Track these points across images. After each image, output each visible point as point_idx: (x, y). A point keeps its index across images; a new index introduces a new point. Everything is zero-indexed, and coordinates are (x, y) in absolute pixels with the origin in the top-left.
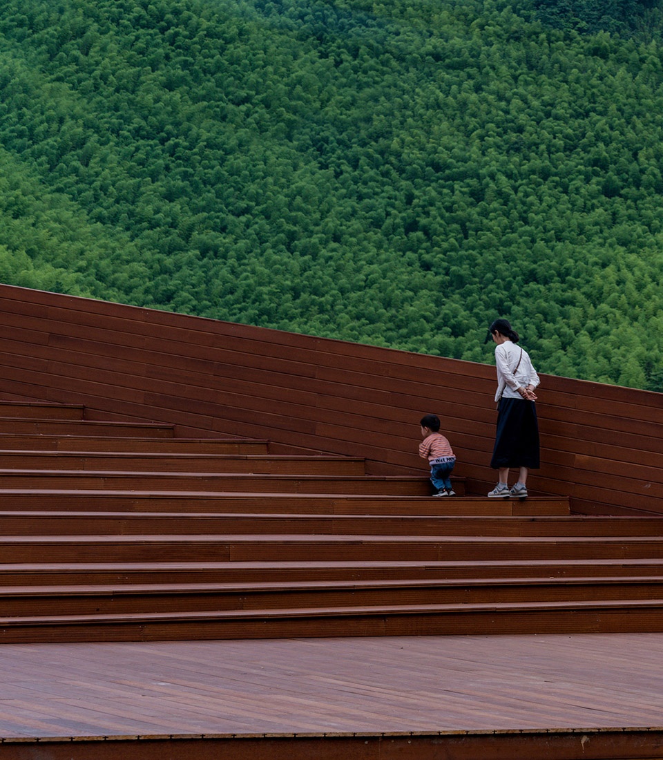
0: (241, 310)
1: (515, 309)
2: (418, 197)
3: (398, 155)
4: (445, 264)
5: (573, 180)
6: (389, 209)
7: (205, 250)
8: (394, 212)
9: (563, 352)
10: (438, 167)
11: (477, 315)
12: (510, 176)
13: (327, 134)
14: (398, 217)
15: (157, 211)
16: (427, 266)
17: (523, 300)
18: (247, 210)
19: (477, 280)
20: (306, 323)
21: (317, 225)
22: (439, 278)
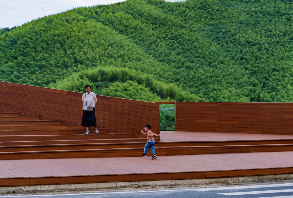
0: (197, 82)
1: (270, 79)
2: (244, 51)
3: (238, 40)
4: (251, 68)
5: (285, 44)
6: (236, 54)
7: (187, 68)
8: (237, 55)
9: (283, 90)
10: (248, 42)
11: (260, 81)
12: (268, 44)
13: (219, 35)
14: (238, 56)
15: (175, 58)
16: (246, 69)
17: (272, 77)
18: (198, 57)
19: (260, 72)
20: (214, 85)
21: (217, 59)
22: (250, 72)
